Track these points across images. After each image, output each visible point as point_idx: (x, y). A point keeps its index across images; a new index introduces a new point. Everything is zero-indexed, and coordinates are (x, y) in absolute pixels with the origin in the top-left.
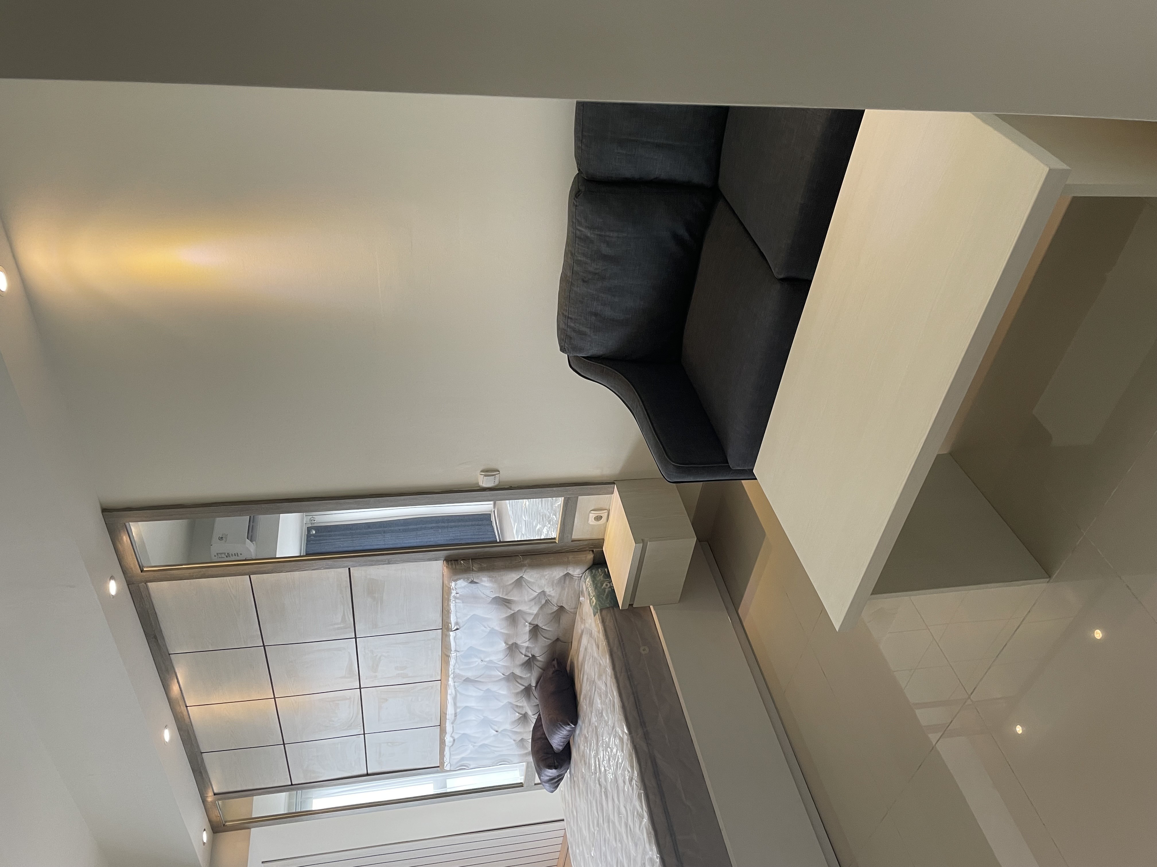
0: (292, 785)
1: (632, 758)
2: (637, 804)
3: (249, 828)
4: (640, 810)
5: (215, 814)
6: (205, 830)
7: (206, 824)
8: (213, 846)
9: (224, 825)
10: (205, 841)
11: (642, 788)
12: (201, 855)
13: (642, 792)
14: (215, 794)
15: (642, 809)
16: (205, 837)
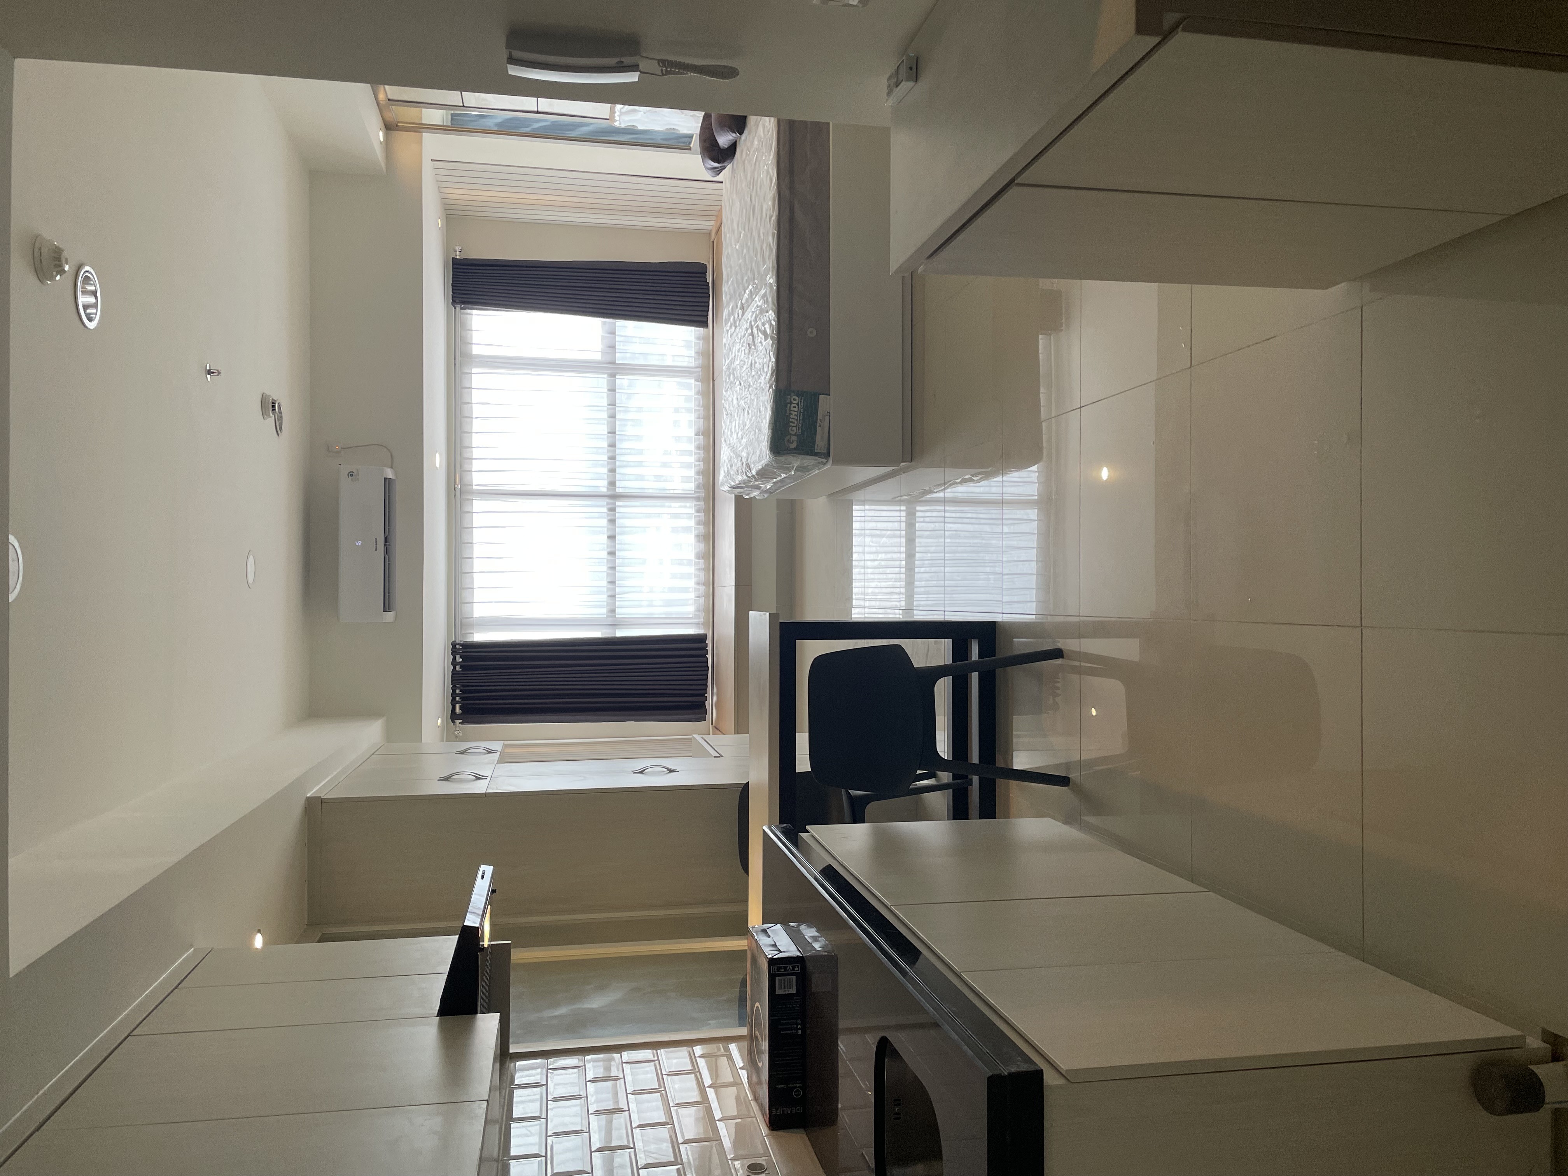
0: (464, 106)
1: (775, 201)
2: (770, 238)
3: (422, 132)
4: (772, 245)
5: (389, 116)
6: (380, 130)
7: (382, 125)
8: (388, 144)
9: (397, 125)
10: (382, 140)
11: (777, 229)
12: (379, 152)
13: (776, 232)
14: (389, 100)
15: (773, 244)
16: (381, 135)
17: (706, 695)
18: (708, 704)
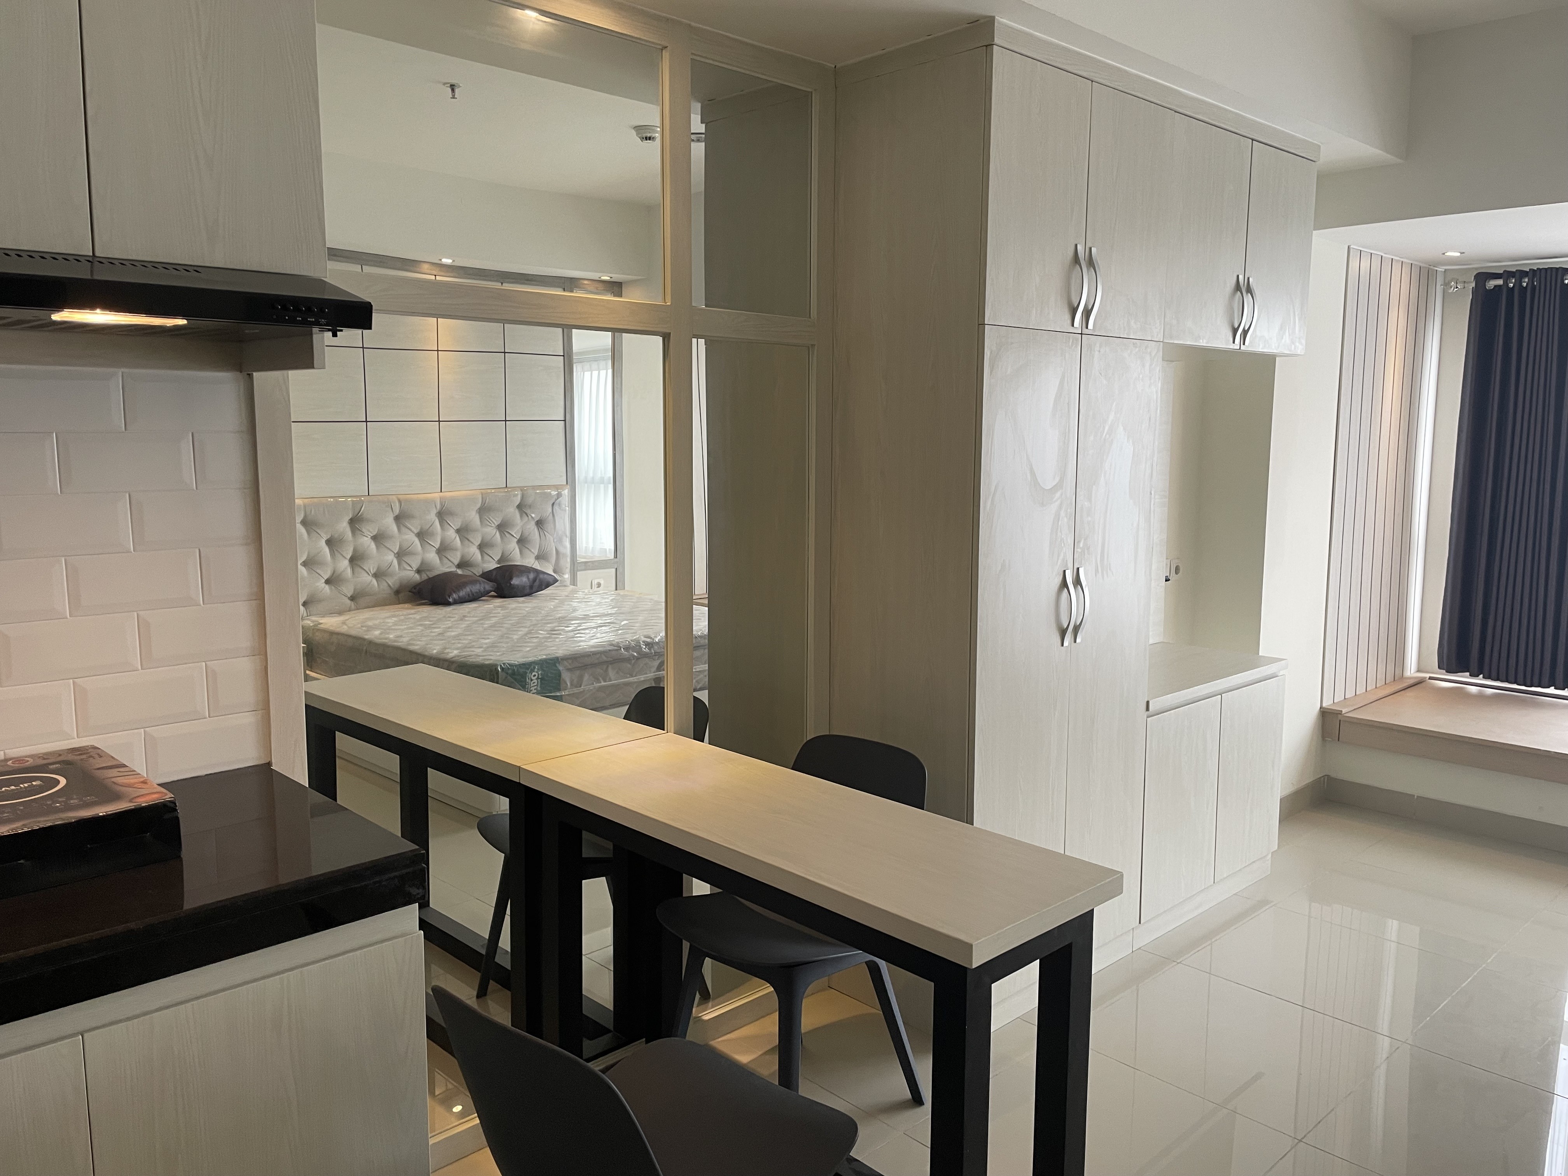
17: (1481, 676)
18: (1465, 677)
